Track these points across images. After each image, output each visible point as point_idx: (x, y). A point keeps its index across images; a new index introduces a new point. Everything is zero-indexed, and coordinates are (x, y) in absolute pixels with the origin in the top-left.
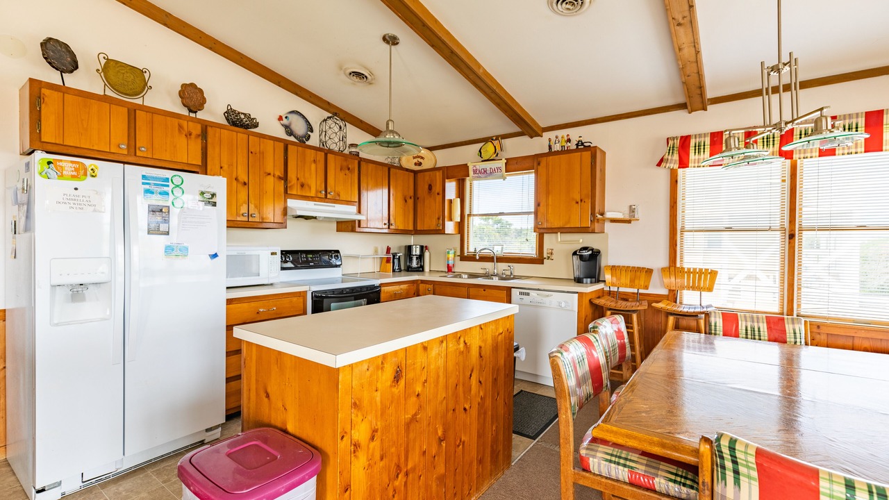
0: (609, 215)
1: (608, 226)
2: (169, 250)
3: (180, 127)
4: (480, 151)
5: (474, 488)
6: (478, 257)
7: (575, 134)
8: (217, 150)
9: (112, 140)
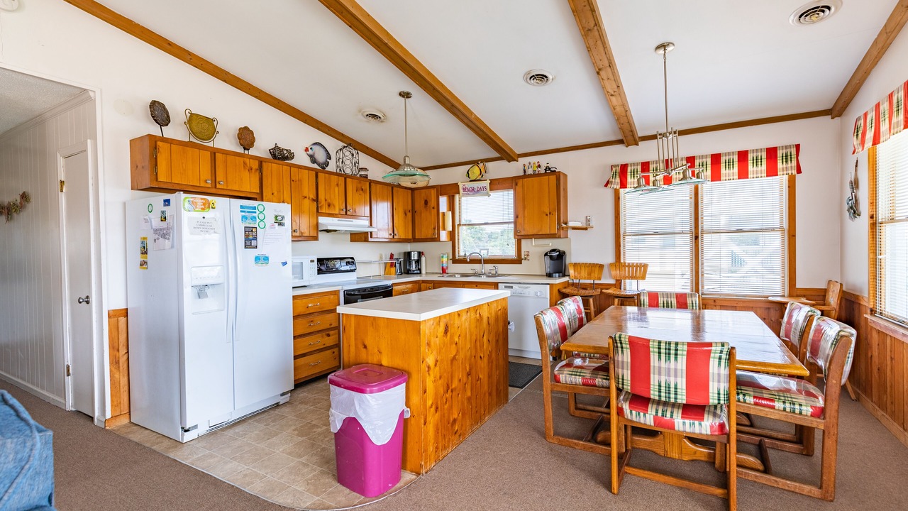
0: (571, 224)
1: (570, 232)
2: (257, 259)
3: (245, 163)
4: (468, 173)
5: (487, 411)
6: (468, 260)
7: (544, 160)
8: (269, 180)
9: (202, 177)
